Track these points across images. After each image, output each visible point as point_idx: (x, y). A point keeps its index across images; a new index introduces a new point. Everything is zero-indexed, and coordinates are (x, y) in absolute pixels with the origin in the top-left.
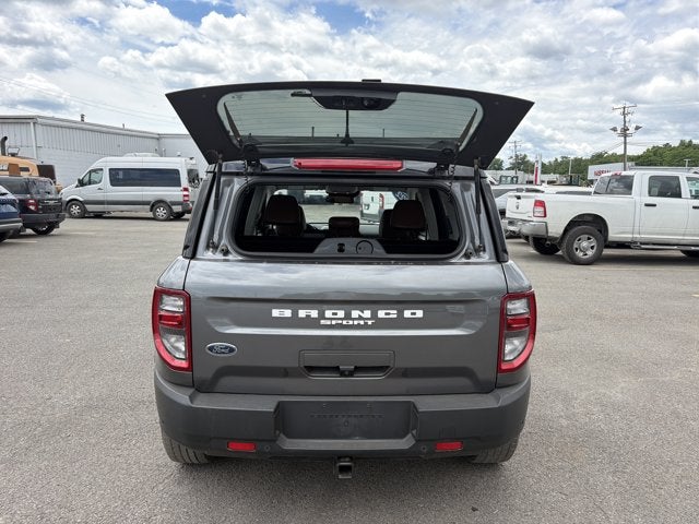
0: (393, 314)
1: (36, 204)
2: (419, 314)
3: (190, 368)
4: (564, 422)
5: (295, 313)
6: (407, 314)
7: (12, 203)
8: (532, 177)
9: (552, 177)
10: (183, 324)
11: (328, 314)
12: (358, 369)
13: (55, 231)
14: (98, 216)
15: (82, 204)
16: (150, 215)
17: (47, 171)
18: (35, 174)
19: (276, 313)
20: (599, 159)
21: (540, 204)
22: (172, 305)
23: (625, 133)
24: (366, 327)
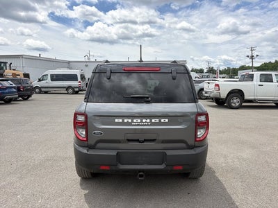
0: (158, 121)
1: (23, 88)
2: (167, 120)
3: (87, 140)
4: (224, 165)
5: (123, 120)
6: (162, 121)
7: (14, 88)
8: (216, 76)
9: (224, 75)
10: (85, 125)
11: (135, 121)
12: (145, 141)
13: (30, 99)
14: (46, 93)
15: (40, 88)
16: (66, 92)
17: (27, 76)
18: (22, 77)
19: (116, 120)
20: (243, 68)
21: (217, 85)
22: (81, 118)
23: (252, 57)
24: (148, 125)
